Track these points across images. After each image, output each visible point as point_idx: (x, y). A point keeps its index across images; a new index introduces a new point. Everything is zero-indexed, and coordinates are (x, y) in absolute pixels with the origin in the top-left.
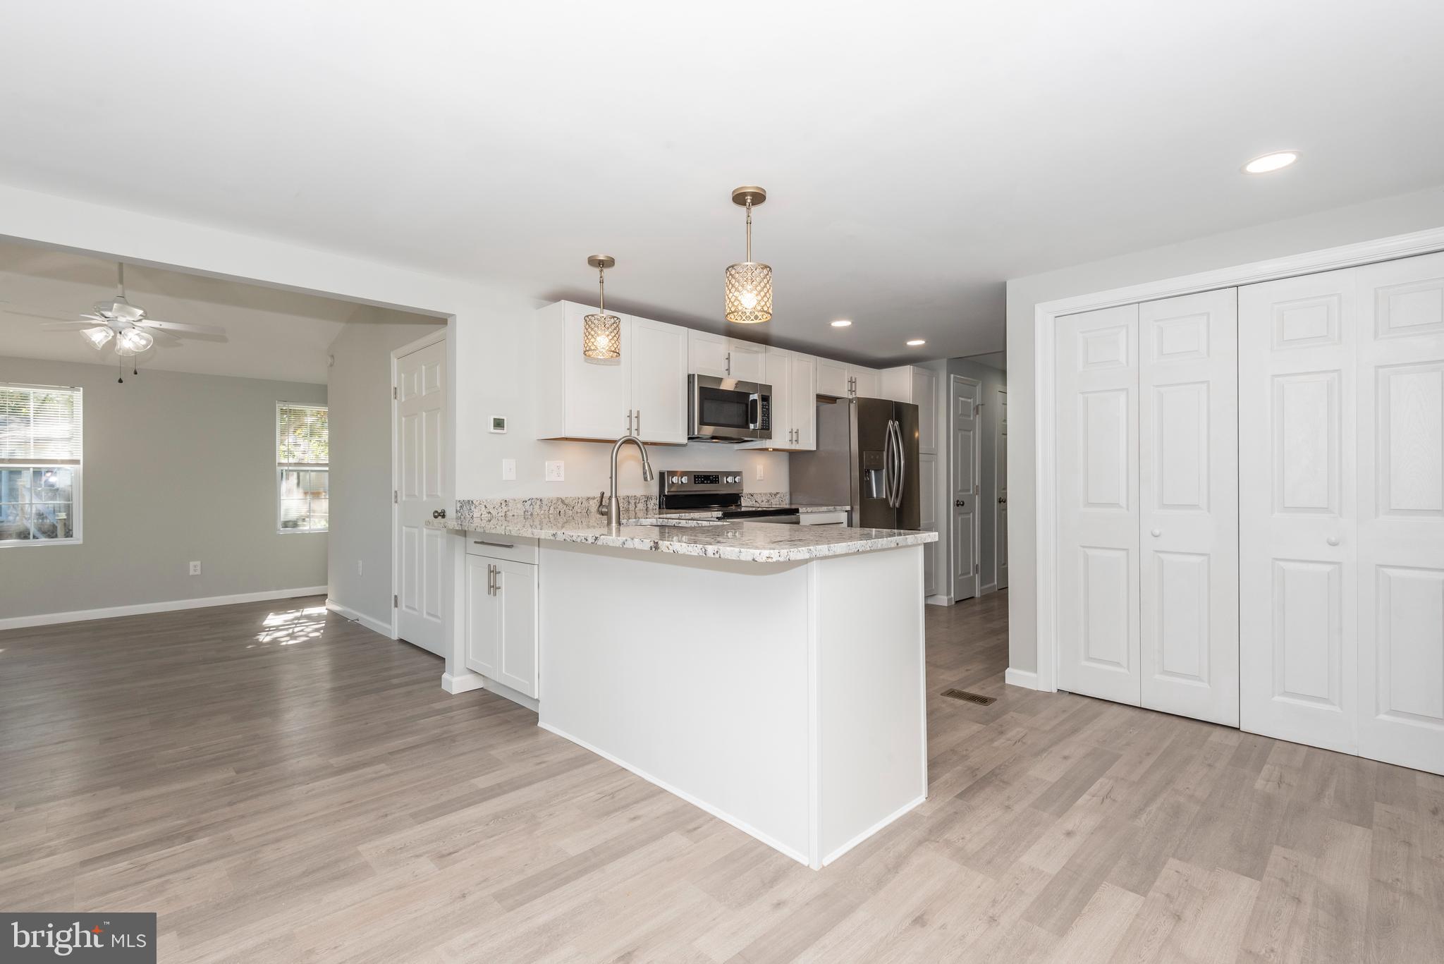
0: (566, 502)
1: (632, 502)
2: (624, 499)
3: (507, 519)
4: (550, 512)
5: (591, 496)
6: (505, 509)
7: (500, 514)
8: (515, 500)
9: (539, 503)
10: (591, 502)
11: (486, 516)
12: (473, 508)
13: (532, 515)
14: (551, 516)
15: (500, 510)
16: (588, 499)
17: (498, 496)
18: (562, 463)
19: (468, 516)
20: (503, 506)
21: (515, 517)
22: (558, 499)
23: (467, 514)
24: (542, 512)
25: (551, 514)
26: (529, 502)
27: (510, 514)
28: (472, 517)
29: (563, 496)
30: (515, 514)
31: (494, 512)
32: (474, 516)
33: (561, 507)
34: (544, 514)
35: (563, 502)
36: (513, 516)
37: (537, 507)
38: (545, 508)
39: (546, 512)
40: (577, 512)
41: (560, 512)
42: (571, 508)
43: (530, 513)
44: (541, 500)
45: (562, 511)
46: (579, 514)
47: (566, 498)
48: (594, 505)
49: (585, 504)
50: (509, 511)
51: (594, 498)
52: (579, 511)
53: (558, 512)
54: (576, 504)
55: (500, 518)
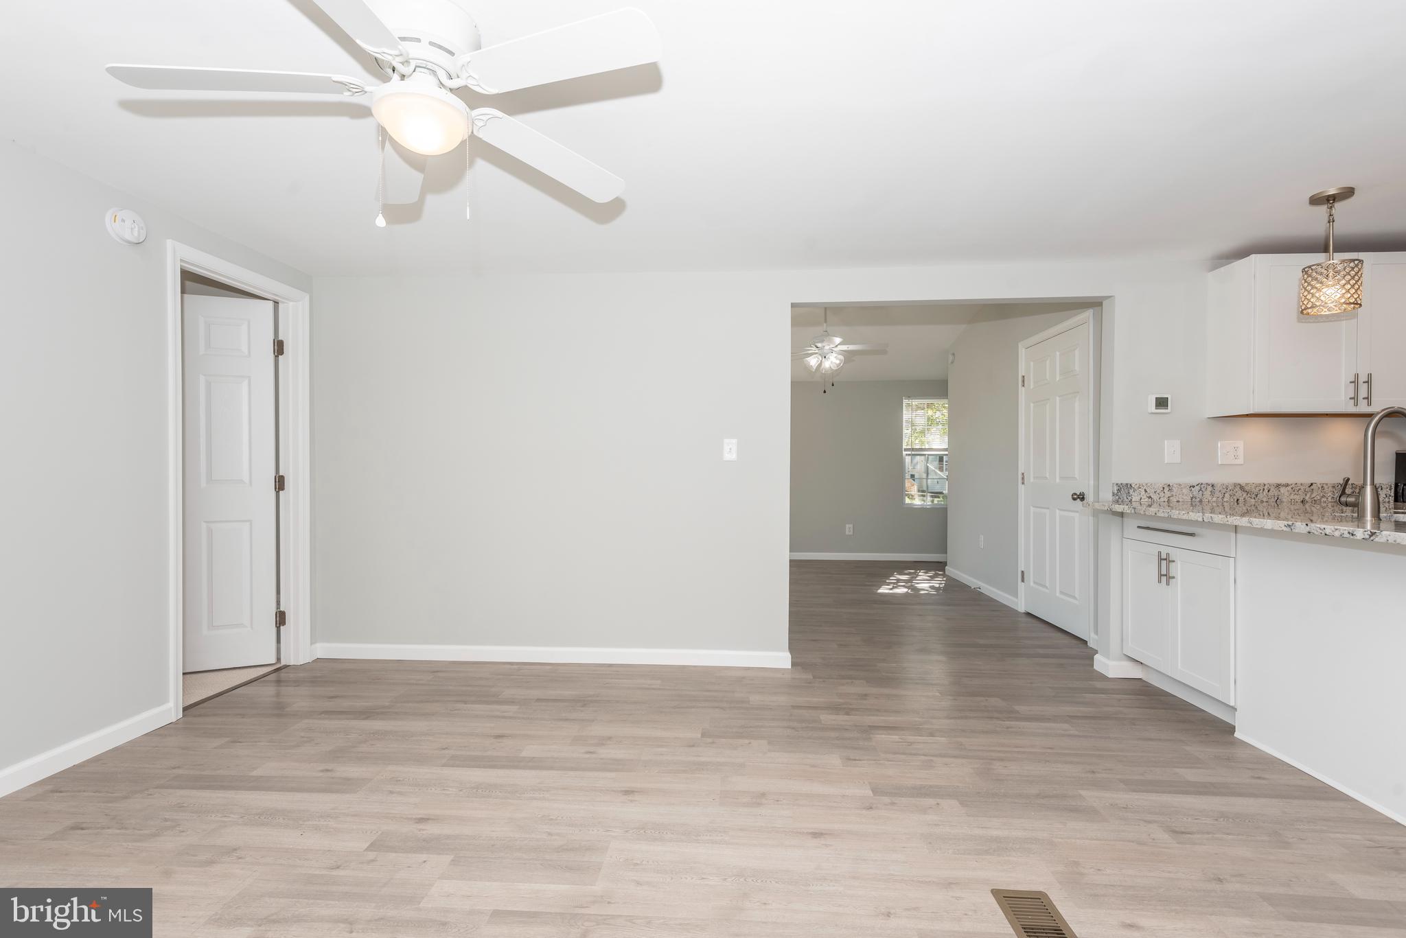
0: (1247, 488)
2: (1334, 487)
3: (1171, 505)
4: (1225, 500)
5: (1283, 481)
6: (1168, 494)
7: (1162, 500)
8: (1180, 485)
9: (1210, 488)
10: (1283, 490)
11: (1145, 500)
12: (1131, 491)
13: (1201, 501)
14: (1225, 504)
15: (1162, 494)
16: (1278, 486)
17: (1159, 479)
18: (1240, 444)
19: (1127, 500)
20: (1166, 490)
21: (1180, 503)
22: (1235, 485)
23: (1125, 498)
24: (1214, 499)
25: (1227, 502)
26: (1197, 488)
27: (1174, 499)
28: (1131, 501)
29: (1242, 481)
30: (1181, 500)
31: (1155, 497)
32: (1133, 500)
33: (1239, 494)
34: (1216, 502)
35: (1242, 488)
36: (1178, 501)
37: (1208, 493)
38: (1217, 494)
39: (1220, 499)
40: (1262, 502)
41: (1238, 500)
42: (1253, 496)
43: (1198, 499)
44: (1213, 485)
45: (1240, 499)
46: (1265, 504)
47: (1247, 484)
48: (1287, 494)
49: (1274, 492)
50: (1172, 496)
51: (1287, 485)
52: (1265, 500)
53: (1236, 500)
54: (1261, 491)
55: (1162, 504)
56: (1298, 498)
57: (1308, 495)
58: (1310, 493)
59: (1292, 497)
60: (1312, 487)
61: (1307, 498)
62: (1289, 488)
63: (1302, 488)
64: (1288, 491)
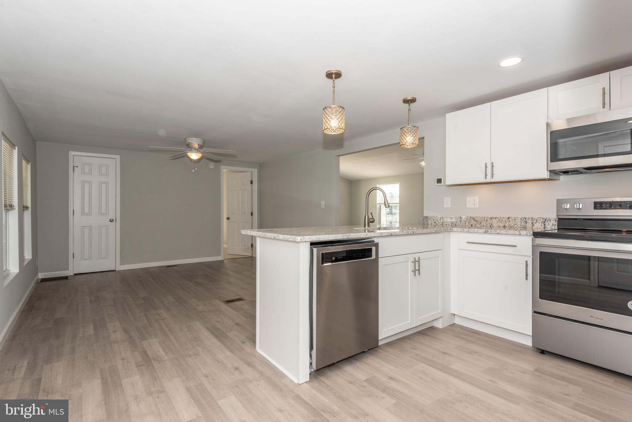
0: (476, 219)
1: (530, 222)
2: (521, 219)
4: (466, 224)
5: (494, 216)
6: (442, 221)
7: (440, 224)
9: (459, 219)
10: (494, 220)
11: (433, 224)
12: (428, 220)
13: (456, 225)
15: (440, 221)
16: (491, 218)
17: (439, 214)
18: (477, 197)
20: (442, 219)
21: (447, 225)
22: (471, 217)
23: (426, 223)
24: (461, 224)
25: (467, 226)
29: (474, 216)
30: (447, 224)
31: (437, 222)
32: (429, 223)
33: (473, 222)
34: (462, 225)
35: (474, 219)
37: (458, 221)
38: (463, 222)
39: (464, 224)
40: (484, 226)
41: (472, 225)
42: (479, 223)
43: (454, 224)
44: (461, 218)
45: (473, 224)
46: (485, 227)
47: (476, 217)
48: (496, 222)
49: (489, 221)
50: (444, 222)
51: (496, 218)
52: (485, 225)
53: (471, 225)
54: (483, 220)
55: (440, 225)
56: (502, 225)
57: (507, 223)
58: (508, 222)
59: (499, 224)
60: (509, 219)
61: (506, 225)
62: (497, 220)
63: (504, 219)
64: (497, 221)
